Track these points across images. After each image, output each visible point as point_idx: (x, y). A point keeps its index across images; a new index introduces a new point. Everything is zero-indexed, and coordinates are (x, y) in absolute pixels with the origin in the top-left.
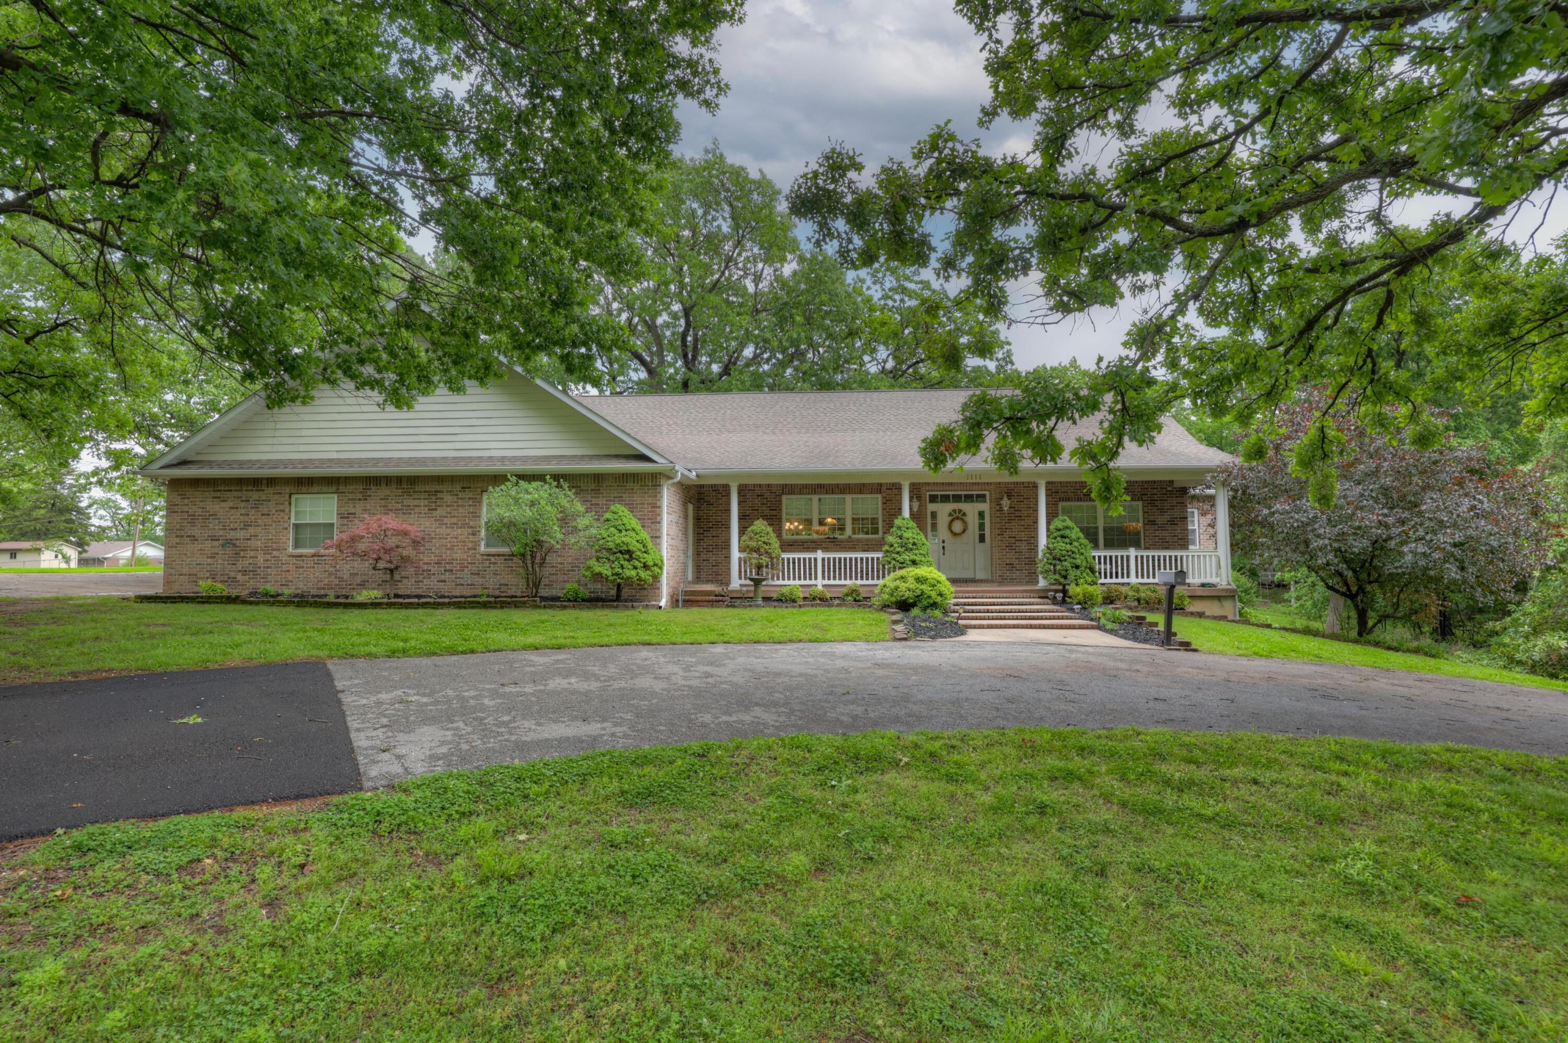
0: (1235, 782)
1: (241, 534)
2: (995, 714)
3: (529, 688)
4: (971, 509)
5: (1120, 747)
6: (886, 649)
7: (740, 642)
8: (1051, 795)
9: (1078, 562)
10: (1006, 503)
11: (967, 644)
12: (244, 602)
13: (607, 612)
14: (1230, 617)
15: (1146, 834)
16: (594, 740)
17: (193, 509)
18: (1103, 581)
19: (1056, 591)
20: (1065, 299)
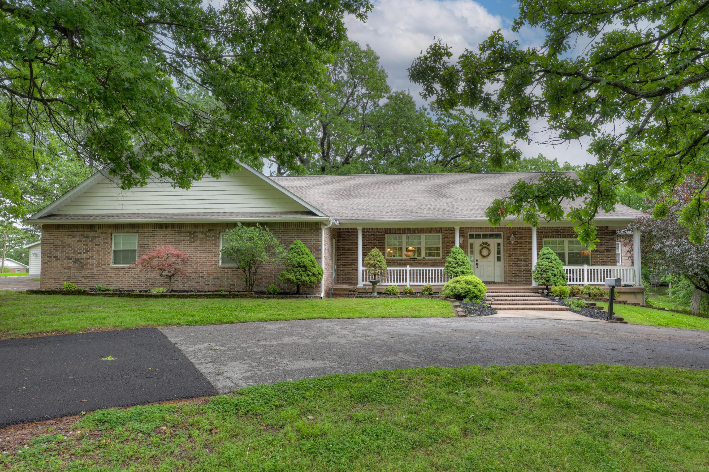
0: (665, 393)
1: (84, 256)
2: (528, 357)
3: (274, 343)
4: (493, 242)
5: (600, 374)
6: (456, 321)
7: (374, 318)
8: (571, 398)
9: (556, 272)
10: (512, 238)
11: (500, 319)
12: (88, 294)
13: (293, 300)
14: (641, 304)
15: (624, 418)
16: (323, 370)
17: (56, 242)
18: (569, 283)
19: (543, 289)
20: (568, 132)
